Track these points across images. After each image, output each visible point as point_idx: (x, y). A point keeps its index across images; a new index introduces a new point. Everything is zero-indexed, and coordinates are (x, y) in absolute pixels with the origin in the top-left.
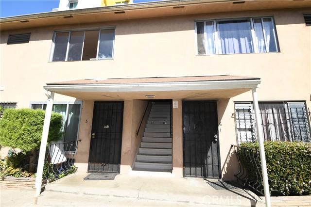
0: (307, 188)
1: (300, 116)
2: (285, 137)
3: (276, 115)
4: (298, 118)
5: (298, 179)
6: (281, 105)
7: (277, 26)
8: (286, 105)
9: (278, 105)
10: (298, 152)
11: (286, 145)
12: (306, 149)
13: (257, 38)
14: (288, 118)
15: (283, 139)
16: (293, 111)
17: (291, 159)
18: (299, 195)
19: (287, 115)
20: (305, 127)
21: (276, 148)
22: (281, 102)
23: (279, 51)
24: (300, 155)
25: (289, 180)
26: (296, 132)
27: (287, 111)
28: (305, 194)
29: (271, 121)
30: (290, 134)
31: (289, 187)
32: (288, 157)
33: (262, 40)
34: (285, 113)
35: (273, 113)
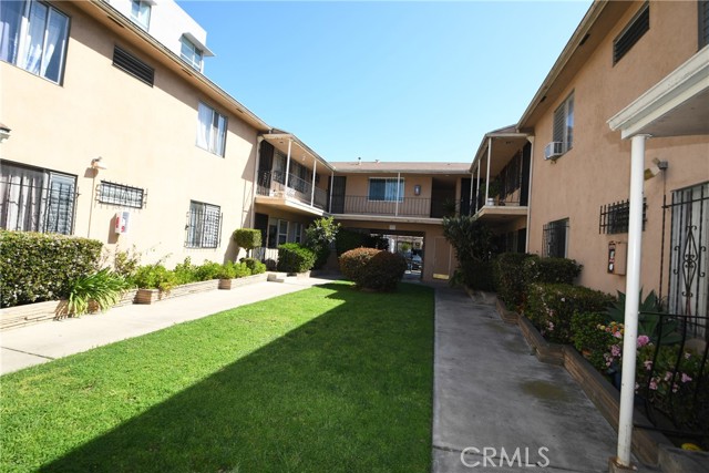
0: (43, 292)
1: (64, 196)
2: (33, 226)
3: (26, 190)
4: (61, 199)
5: (33, 282)
6: (39, 173)
7: (71, 39)
8: (46, 175)
9: (34, 173)
10: (41, 246)
11: (29, 236)
12: (55, 241)
13: (29, 38)
14: (44, 196)
15: (27, 228)
16: (56, 187)
17: (30, 254)
18: (31, 302)
19: (45, 192)
20: (67, 214)
21: (11, 239)
22: (41, 170)
23: (61, 84)
24: (44, 249)
25: (20, 285)
26: (51, 220)
27: (45, 186)
28: (38, 300)
29: (14, 196)
30: (41, 222)
31: (17, 294)
32: (26, 252)
33: (39, 46)
34: (41, 188)
35: (21, 185)
